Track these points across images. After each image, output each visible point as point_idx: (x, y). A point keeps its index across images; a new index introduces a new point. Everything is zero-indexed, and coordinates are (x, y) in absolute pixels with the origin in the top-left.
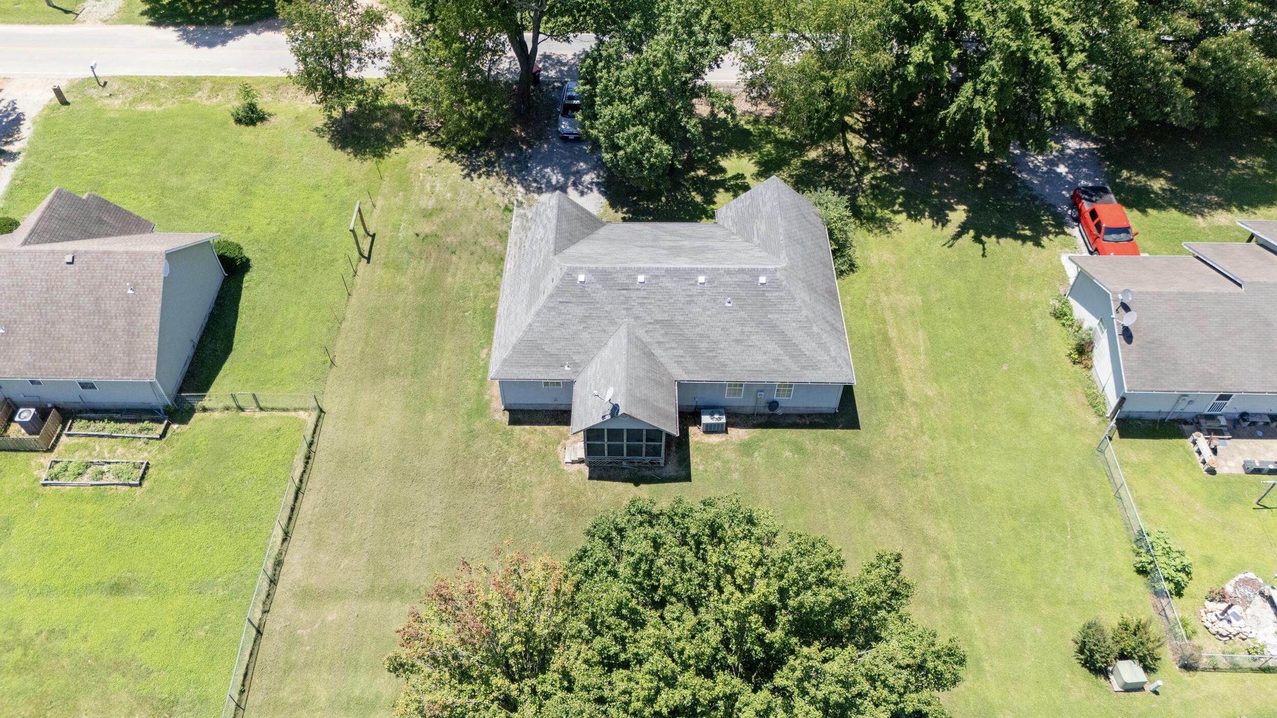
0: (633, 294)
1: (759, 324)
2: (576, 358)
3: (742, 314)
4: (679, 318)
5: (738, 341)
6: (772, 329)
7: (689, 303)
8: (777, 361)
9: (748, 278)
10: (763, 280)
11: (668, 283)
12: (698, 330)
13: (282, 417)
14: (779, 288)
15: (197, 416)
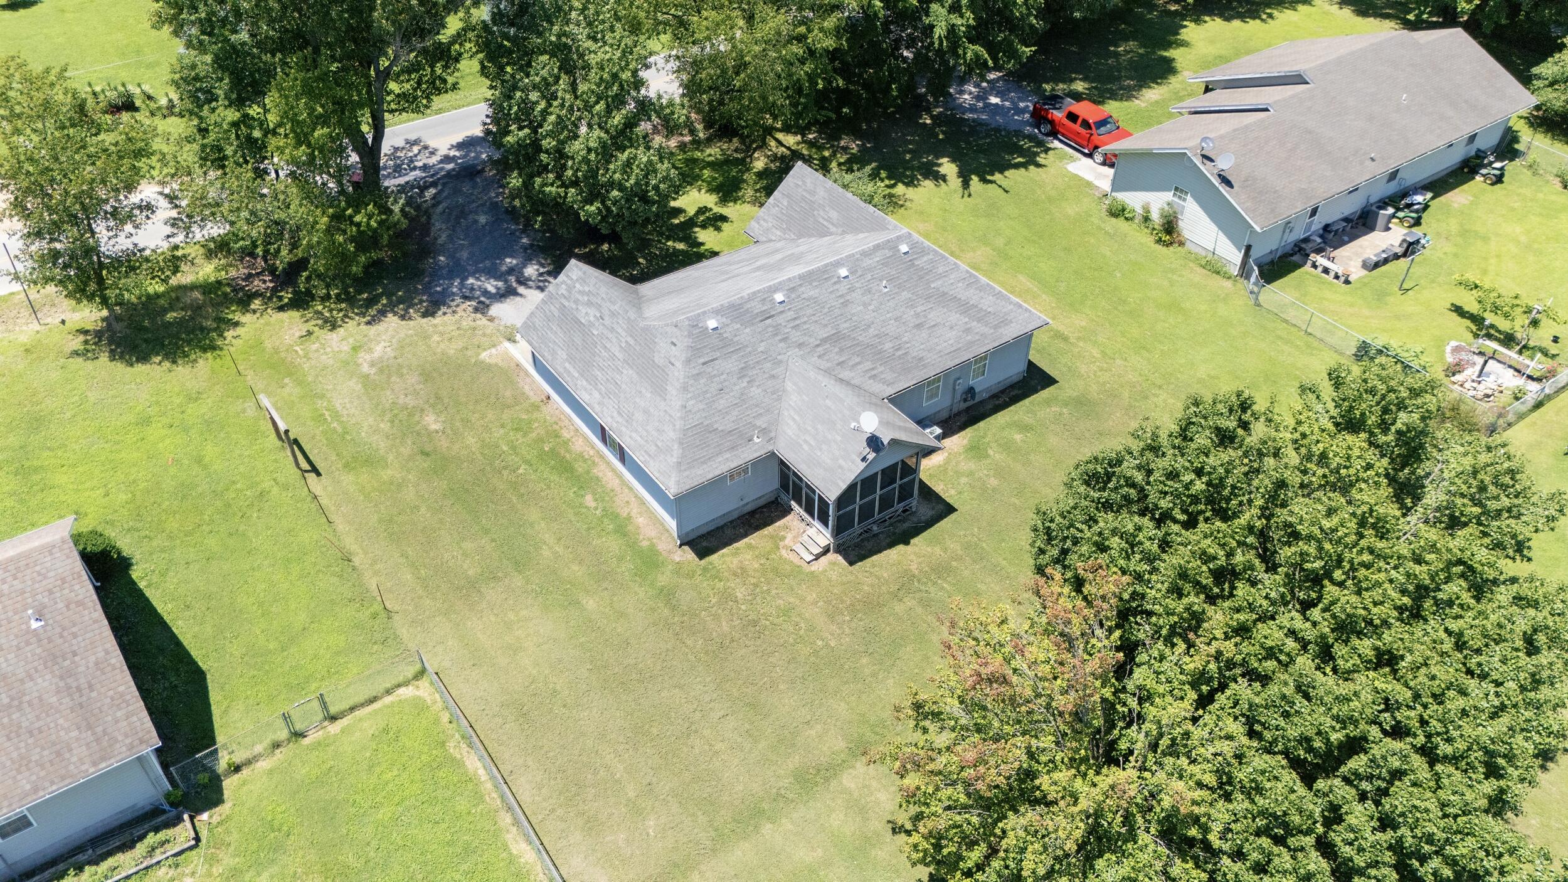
0: (780, 320)
1: (928, 298)
2: (761, 423)
3: (905, 295)
4: (844, 326)
5: (919, 326)
6: (944, 299)
7: (845, 304)
8: (968, 331)
9: (888, 253)
10: (904, 248)
11: (809, 292)
12: (872, 331)
13: (376, 712)
14: (924, 251)
15: (229, 785)
